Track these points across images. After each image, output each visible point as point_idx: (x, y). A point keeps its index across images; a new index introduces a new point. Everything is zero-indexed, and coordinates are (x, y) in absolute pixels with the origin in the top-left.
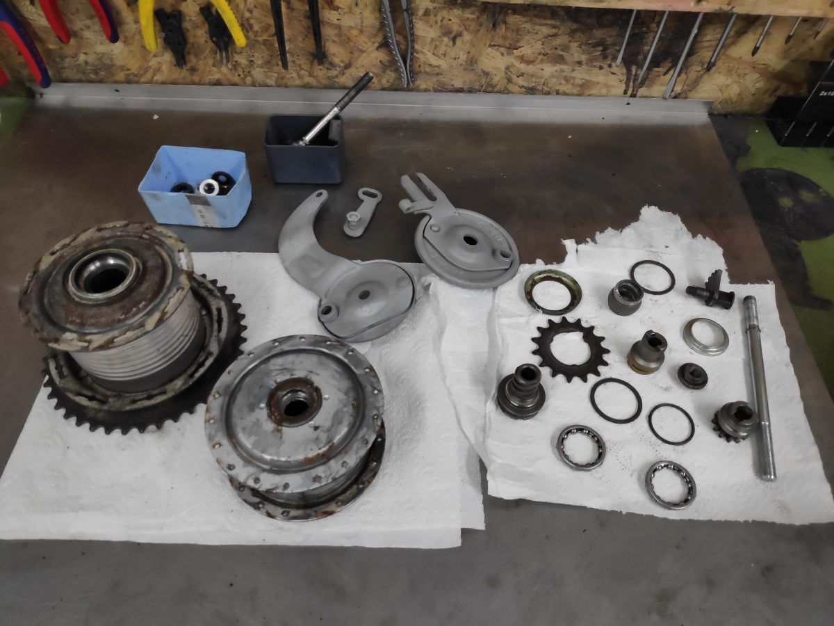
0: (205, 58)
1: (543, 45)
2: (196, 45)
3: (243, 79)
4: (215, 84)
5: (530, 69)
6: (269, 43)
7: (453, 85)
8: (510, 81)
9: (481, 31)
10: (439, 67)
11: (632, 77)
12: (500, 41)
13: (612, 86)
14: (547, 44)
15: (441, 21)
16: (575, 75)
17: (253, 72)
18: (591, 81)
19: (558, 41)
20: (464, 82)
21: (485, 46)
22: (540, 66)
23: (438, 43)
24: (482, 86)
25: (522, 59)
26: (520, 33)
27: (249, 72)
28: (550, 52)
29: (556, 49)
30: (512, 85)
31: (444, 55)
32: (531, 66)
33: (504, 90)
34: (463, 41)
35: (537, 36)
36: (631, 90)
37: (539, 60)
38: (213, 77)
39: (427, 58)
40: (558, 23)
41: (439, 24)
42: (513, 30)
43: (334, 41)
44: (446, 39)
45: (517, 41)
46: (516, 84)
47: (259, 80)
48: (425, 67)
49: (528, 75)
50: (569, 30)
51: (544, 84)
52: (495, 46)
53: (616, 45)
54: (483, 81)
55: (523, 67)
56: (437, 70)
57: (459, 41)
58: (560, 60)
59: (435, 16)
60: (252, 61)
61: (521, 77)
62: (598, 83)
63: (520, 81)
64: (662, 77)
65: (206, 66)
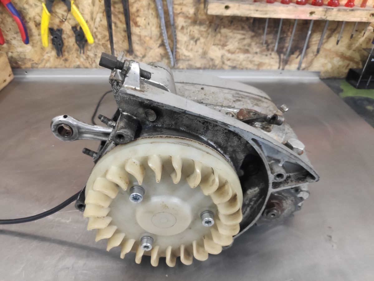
0: (73, 54)
2: (68, 47)
3: (91, 65)
4: (77, 68)
5: (233, 56)
6: (105, 45)
7: (196, 66)
8: (223, 63)
9: (209, 37)
10: (189, 56)
11: (282, 59)
12: (218, 42)
13: (272, 65)
14: (240, 43)
15: (190, 32)
16: (254, 60)
18: (262, 62)
19: (245, 42)
20: (201, 64)
21: (211, 45)
23: (188, 44)
24: (210, 66)
25: (229, 51)
26: (227, 38)
27: (94, 61)
28: (242, 48)
29: (245, 46)
30: (225, 65)
31: (191, 50)
33: (221, 68)
34: (200, 42)
35: (236, 39)
36: (281, 66)
37: (237, 52)
38: (76, 64)
39: (183, 52)
40: (245, 32)
42: (224, 37)
43: (137, 44)
44: (192, 42)
45: (226, 42)
48: (182, 57)
49: (232, 60)
50: (250, 36)
51: (240, 65)
52: (216, 44)
53: (273, 44)
54: (211, 63)
55: (229, 55)
58: (247, 51)
59: (187, 29)
60: (96, 55)
61: (229, 61)
62: (266, 63)
64: (295, 59)
65: (73, 58)
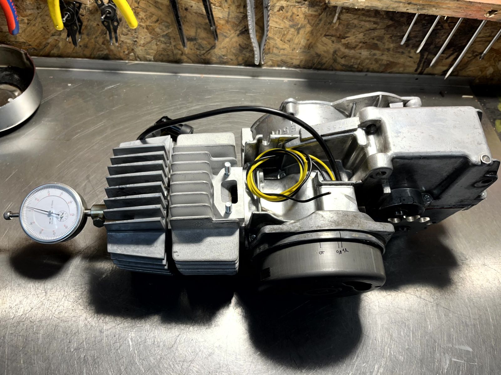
0: (96, 37)
1: (364, 36)
2: (89, 27)
3: (128, 55)
4: (103, 58)
5: (351, 52)
6: (151, 27)
7: (292, 63)
8: (335, 60)
9: (320, 25)
10: (284, 49)
11: (423, 60)
12: (333, 33)
13: (408, 66)
14: (367, 36)
15: (291, 16)
16: (383, 58)
17: (136, 50)
18: (394, 62)
19: (376, 33)
20: (301, 61)
21: (321, 35)
22: (359, 51)
23: (286, 32)
24: (314, 64)
25: (347, 46)
26: (349, 27)
27: (133, 50)
28: (368, 41)
29: (373, 39)
30: (336, 64)
31: (289, 41)
32: (353, 51)
34: (305, 32)
35: (361, 29)
36: (420, 69)
37: (359, 47)
38: (102, 52)
39: (276, 44)
40: (379, 21)
41: (289, 17)
42: (344, 25)
44: (292, 30)
45: (346, 33)
46: (339, 63)
47: (140, 55)
48: (273, 50)
49: (349, 57)
50: (385, 26)
51: (359, 64)
52: (328, 35)
53: (417, 38)
54: (316, 60)
55: (347, 51)
56: (282, 52)
57: (302, 32)
58: (375, 47)
59: (287, 12)
60: (136, 41)
61: (344, 59)
62: (399, 64)
63: (343, 61)
64: (444, 60)
65: (96, 44)
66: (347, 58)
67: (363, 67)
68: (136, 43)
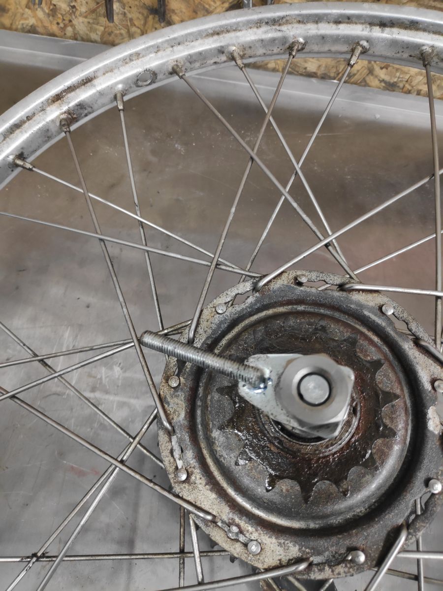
3: (63, 29)
4: (29, 32)
7: (306, 68)
8: (371, 71)
17: (75, 22)
27: (70, 21)
33: (361, 82)
38: (27, 22)
46: (376, 77)
47: (81, 32)
49: (393, 67)
60: (74, 7)
63: (383, 74)
65: (18, 6)
66: (389, 69)
67: (412, 87)
68: (74, 10)
